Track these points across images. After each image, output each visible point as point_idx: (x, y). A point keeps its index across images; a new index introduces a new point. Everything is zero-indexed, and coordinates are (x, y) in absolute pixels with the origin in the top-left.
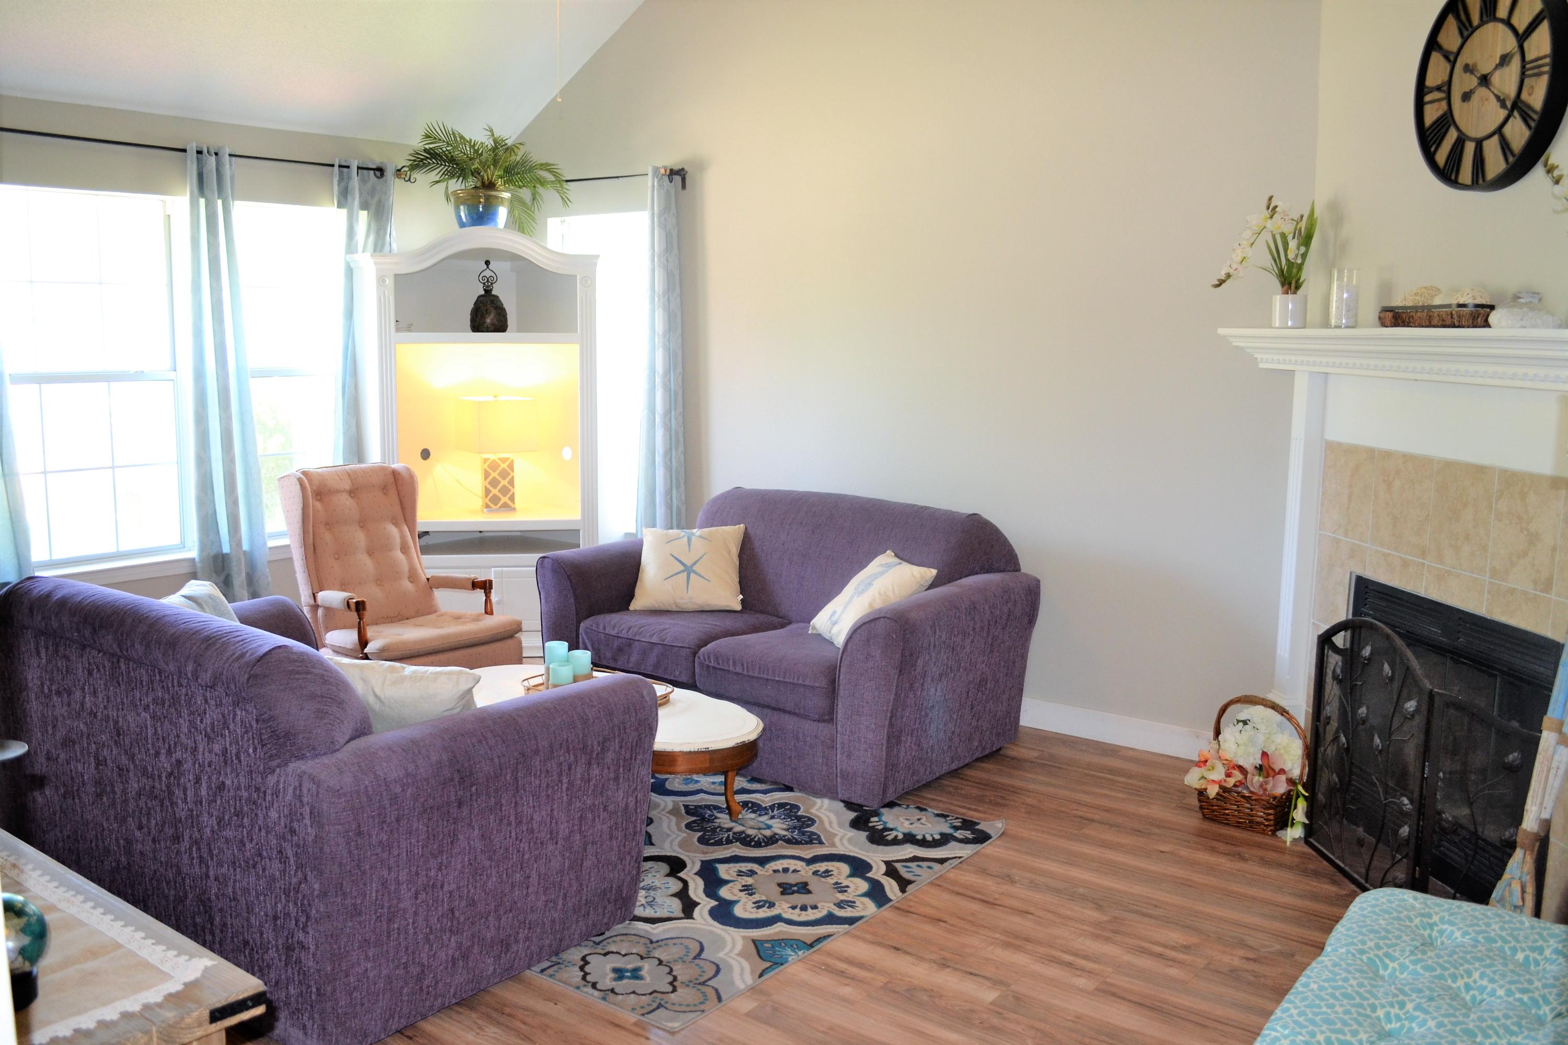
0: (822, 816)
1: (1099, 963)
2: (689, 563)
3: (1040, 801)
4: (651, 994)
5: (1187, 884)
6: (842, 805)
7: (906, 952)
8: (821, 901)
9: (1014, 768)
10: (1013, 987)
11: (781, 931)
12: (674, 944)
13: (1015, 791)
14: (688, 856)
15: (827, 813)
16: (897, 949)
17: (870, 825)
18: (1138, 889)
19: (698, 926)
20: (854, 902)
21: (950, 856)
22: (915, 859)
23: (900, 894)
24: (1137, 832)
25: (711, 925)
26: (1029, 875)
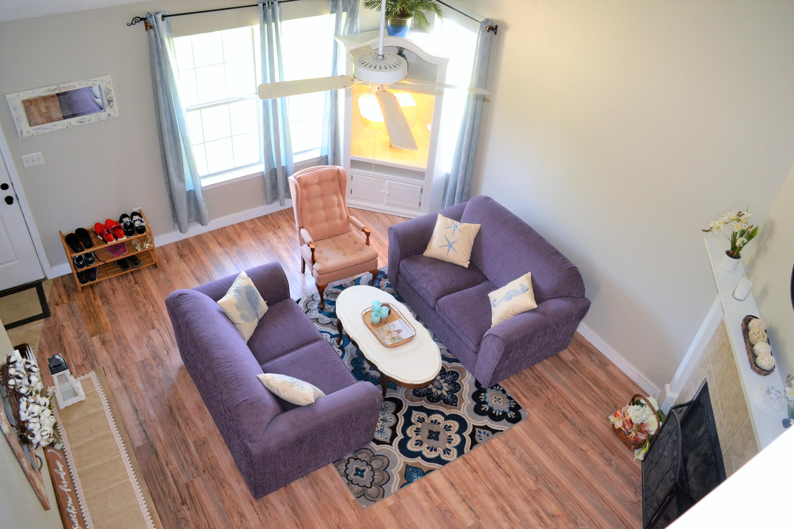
0: (464, 385)
1: (517, 515)
2: (451, 242)
3: (554, 397)
4: (363, 487)
5: (577, 475)
6: (475, 380)
7: (455, 488)
8: (439, 447)
9: (557, 367)
10: (481, 521)
11: (418, 463)
12: (380, 459)
13: (548, 385)
14: (405, 401)
15: (467, 384)
16: (453, 485)
17: (480, 397)
18: (558, 473)
19: (392, 450)
20: (450, 451)
21: (499, 429)
22: (486, 427)
23: (469, 450)
24: (580, 433)
25: (396, 451)
26: (522, 451)
